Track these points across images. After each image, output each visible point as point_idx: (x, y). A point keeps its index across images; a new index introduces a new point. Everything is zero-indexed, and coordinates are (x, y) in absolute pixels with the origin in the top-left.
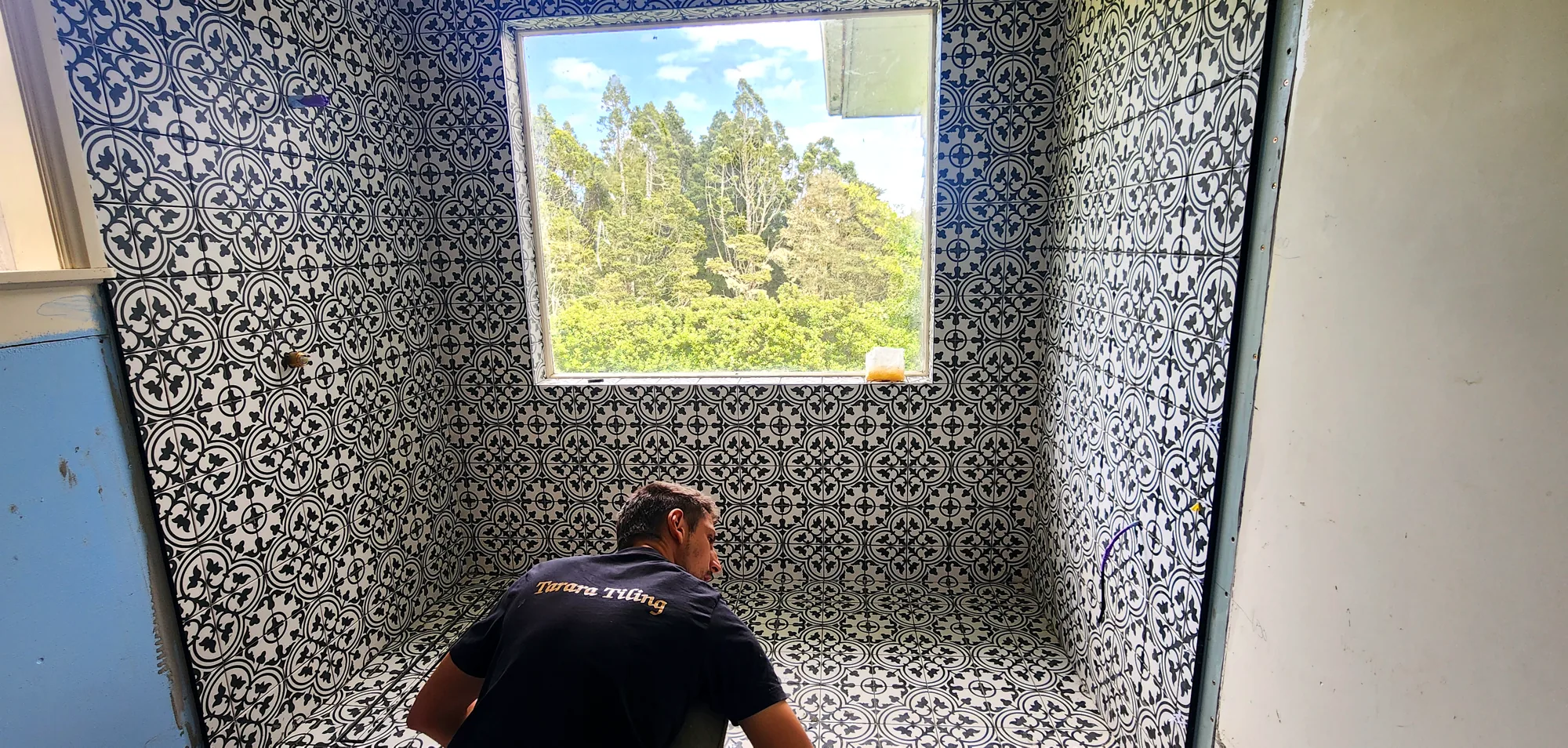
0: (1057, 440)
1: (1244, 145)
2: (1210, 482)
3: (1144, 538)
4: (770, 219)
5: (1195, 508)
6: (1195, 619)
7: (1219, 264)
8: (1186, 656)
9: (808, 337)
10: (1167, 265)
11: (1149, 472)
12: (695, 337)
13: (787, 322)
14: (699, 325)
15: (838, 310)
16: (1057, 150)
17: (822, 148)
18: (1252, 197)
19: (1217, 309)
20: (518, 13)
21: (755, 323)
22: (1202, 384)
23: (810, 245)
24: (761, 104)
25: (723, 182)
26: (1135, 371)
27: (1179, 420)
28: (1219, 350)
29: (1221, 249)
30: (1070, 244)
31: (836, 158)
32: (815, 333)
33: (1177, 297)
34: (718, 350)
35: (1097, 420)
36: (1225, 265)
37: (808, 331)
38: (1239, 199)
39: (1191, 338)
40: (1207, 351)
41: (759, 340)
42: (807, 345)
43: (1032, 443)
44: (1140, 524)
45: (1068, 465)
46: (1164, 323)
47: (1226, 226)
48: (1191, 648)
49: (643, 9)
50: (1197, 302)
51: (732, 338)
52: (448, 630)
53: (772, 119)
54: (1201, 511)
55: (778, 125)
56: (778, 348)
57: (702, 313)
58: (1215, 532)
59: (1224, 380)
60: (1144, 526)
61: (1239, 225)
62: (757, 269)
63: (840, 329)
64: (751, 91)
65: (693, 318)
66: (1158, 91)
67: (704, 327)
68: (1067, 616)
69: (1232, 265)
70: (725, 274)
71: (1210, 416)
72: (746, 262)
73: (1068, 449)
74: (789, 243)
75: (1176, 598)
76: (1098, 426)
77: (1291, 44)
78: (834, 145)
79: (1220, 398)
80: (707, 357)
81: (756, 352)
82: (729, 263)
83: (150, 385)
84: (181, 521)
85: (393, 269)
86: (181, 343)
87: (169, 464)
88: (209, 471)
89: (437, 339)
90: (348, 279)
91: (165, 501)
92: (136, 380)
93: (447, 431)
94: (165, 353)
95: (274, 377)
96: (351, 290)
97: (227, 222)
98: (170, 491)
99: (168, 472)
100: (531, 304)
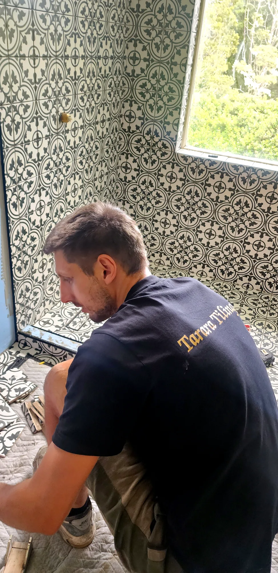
12: (231, 121)
14: (233, 113)
34: (243, 133)
41: (273, 130)
51: (254, 126)
57: (236, 105)
62: (268, 73)
65: (230, 107)
67: (236, 115)
70: (245, 74)
72: (261, 67)
80: (234, 136)
81: (268, 138)
82: (250, 65)
83: (8, 126)
84: (15, 205)
85: (110, 61)
86: (21, 101)
87: (12, 173)
88: (26, 179)
89: (123, 111)
90: (91, 66)
91: (9, 194)
92: (3, 122)
93: (119, 171)
94: (15, 108)
95: (55, 127)
96: (91, 74)
97: (45, 21)
98: (12, 188)
99: (11, 178)
100: (185, 97)
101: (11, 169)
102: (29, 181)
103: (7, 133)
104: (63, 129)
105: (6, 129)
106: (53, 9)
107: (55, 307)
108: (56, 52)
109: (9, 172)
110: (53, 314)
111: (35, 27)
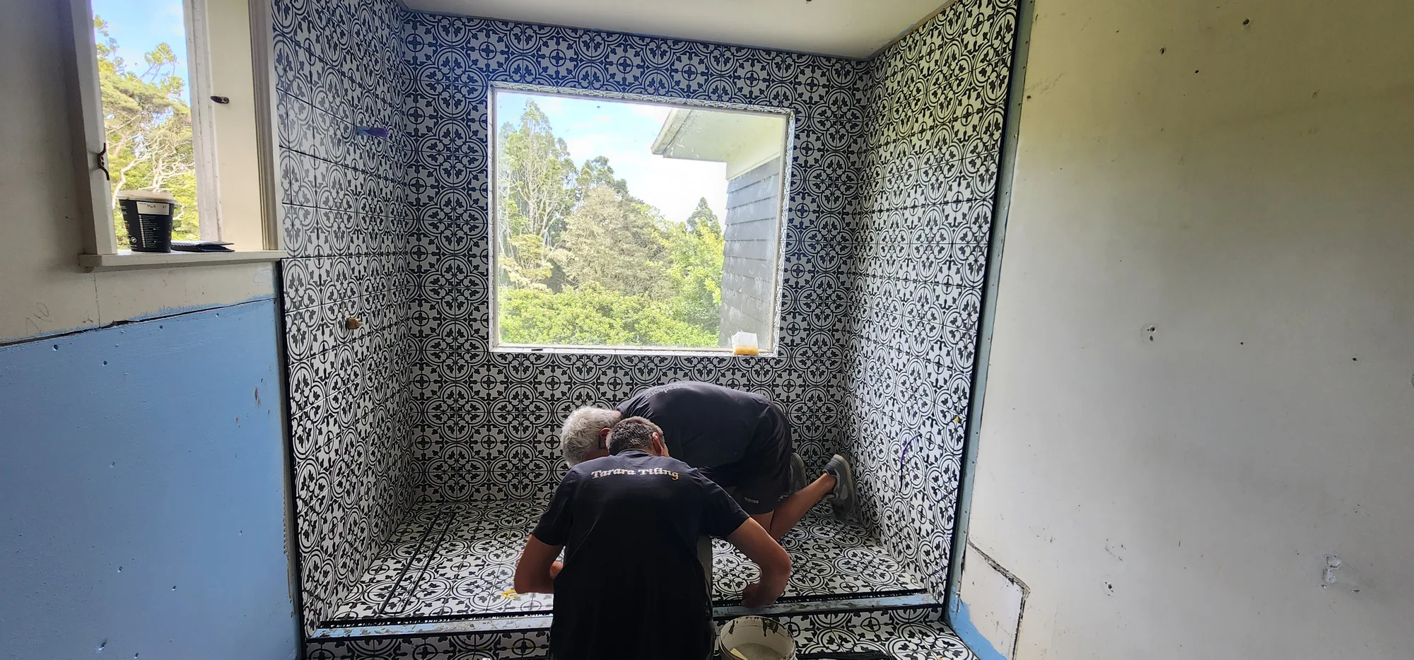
0: (858, 393)
1: (985, 234)
2: (965, 405)
3: (923, 442)
4: (551, 223)
5: (956, 421)
6: (956, 480)
7: (971, 291)
8: (950, 502)
9: (611, 326)
10: (939, 290)
11: (926, 404)
13: (594, 314)
15: (635, 305)
16: (859, 214)
17: (598, 165)
18: (988, 259)
19: (969, 315)
20: (504, 77)
21: (567, 313)
22: (961, 353)
23: (587, 248)
24: (547, 121)
25: (509, 187)
26: (917, 348)
27: (946, 374)
28: (970, 336)
29: (972, 284)
30: (870, 272)
31: (610, 175)
32: (618, 323)
33: (945, 307)
35: (890, 378)
36: (974, 292)
37: (612, 321)
38: (982, 260)
39: (954, 330)
40: (964, 336)
41: (571, 327)
42: (612, 333)
43: (838, 397)
44: (921, 435)
45: (867, 408)
46: (937, 321)
47: (975, 273)
48: (953, 497)
49: (598, 89)
50: (958, 310)
52: (424, 540)
53: (556, 135)
54: (960, 421)
55: (560, 141)
56: (588, 334)
58: (967, 432)
59: (973, 351)
60: (924, 435)
61: (982, 273)
62: (538, 266)
63: (637, 321)
64: (537, 109)
66: (935, 195)
68: (865, 503)
69: (978, 293)
70: (508, 269)
71: (965, 370)
72: (528, 259)
73: (867, 398)
74: (568, 245)
75: (945, 472)
76: (890, 382)
77: (1008, 190)
78: (609, 164)
79: (971, 360)
82: (512, 258)
83: (294, 337)
84: (301, 440)
85: (393, 258)
86: (307, 307)
87: (297, 396)
88: (313, 403)
89: (410, 314)
90: (374, 264)
91: (295, 423)
92: (289, 332)
93: (412, 386)
94: (301, 314)
95: (342, 335)
96: (375, 272)
97: (328, 219)
98: (297, 416)
99: (297, 402)
100: (490, 289)
101: (296, 391)
102: (315, 405)
103: (293, 345)
104: (349, 337)
105: (292, 340)
106: (336, 206)
107: (351, 595)
108: (340, 250)
109: (295, 394)
110: (351, 605)
111: (319, 225)
